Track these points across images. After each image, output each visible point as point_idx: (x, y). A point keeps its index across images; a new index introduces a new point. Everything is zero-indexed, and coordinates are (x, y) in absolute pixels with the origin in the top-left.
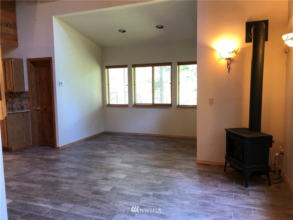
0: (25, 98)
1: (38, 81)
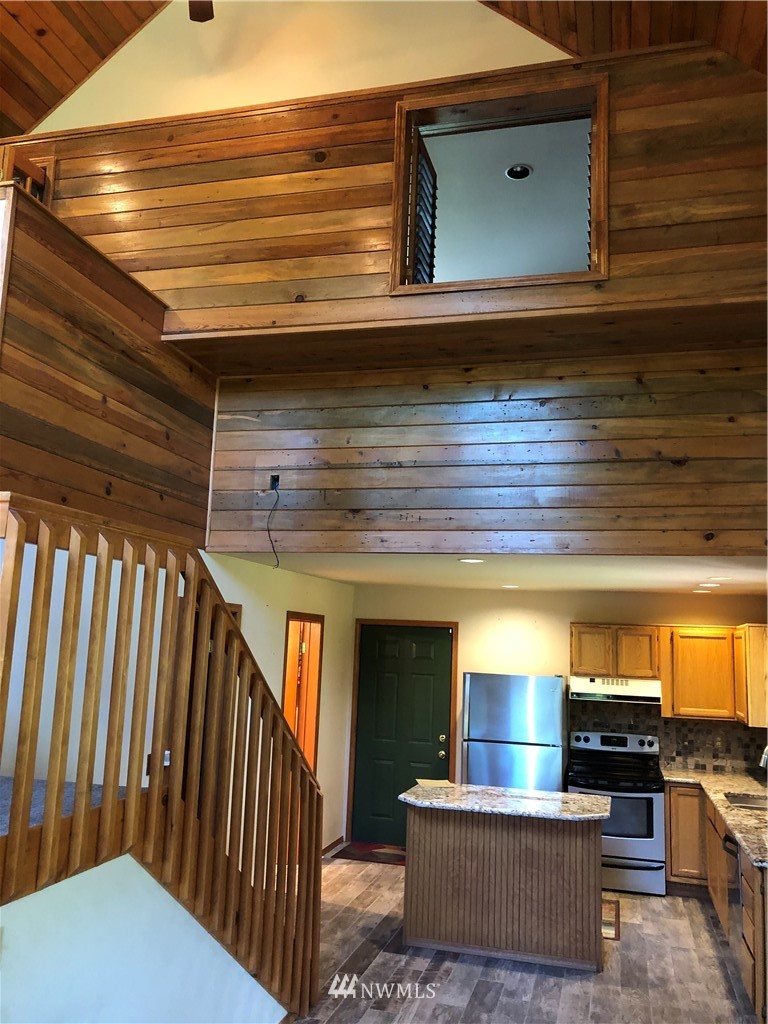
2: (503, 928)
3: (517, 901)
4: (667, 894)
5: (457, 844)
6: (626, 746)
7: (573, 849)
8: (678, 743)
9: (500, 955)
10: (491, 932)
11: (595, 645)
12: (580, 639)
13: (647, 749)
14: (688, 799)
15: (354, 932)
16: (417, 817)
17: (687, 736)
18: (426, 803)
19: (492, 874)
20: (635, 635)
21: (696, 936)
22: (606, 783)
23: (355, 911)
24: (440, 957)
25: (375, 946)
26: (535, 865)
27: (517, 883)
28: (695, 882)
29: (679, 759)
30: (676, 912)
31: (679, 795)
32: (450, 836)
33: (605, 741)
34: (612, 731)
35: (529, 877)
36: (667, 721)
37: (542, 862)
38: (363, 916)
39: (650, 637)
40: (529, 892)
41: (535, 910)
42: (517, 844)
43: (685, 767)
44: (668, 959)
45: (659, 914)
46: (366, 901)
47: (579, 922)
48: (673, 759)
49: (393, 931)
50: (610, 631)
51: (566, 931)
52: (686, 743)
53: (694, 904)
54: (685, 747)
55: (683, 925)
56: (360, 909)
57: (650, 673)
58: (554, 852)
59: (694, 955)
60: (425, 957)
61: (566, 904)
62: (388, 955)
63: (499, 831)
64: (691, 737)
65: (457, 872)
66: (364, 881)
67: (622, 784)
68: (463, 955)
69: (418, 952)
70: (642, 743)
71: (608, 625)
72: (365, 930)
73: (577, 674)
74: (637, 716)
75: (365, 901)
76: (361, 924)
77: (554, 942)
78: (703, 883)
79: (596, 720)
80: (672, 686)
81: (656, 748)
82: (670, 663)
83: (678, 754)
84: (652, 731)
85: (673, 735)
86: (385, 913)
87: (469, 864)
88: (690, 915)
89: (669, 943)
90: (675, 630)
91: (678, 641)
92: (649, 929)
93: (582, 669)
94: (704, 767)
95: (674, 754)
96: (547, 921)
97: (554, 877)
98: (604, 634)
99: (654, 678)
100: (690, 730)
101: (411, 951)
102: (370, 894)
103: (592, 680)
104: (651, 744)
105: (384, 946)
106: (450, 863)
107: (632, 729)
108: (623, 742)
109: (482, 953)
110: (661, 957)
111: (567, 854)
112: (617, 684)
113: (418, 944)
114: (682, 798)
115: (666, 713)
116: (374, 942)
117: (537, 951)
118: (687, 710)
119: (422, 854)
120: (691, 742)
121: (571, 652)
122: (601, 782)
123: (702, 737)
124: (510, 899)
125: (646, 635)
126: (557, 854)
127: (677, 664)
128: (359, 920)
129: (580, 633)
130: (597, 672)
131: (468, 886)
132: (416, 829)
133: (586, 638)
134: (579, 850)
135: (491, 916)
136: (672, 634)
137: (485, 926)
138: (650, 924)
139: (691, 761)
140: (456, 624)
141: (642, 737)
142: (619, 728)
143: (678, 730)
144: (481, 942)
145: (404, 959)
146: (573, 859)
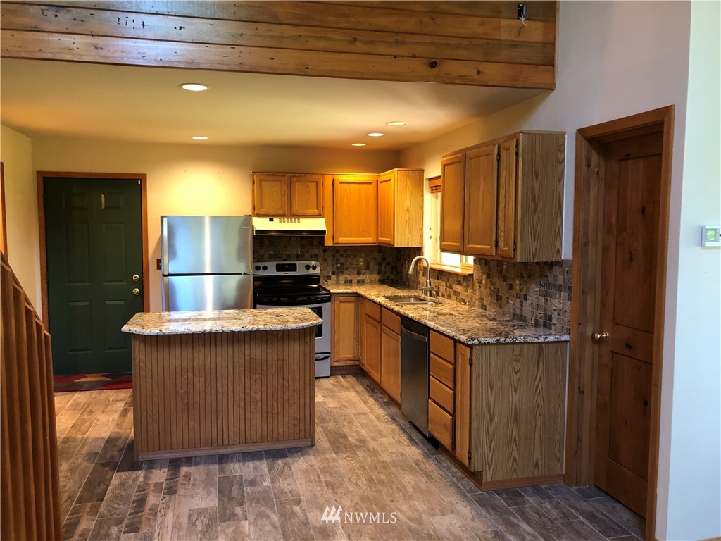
0: (559, 288)
1: (614, 221)
2: (231, 428)
3: (242, 404)
4: (332, 375)
5: (184, 364)
6: (296, 270)
7: (291, 353)
8: (333, 265)
9: (230, 450)
10: (220, 433)
11: (274, 190)
12: (260, 185)
13: (311, 272)
14: (347, 305)
15: (80, 460)
16: (142, 345)
17: (339, 259)
18: (155, 331)
19: (219, 385)
20: (305, 182)
21: (365, 402)
22: (286, 299)
23: (74, 440)
24: (175, 464)
25: (107, 469)
26: (259, 371)
27: (242, 389)
28: (350, 363)
29: (334, 277)
30: (342, 386)
31: (341, 302)
32: (178, 358)
33: (279, 268)
34: (284, 260)
35: (253, 381)
36: (326, 249)
37: (264, 368)
38: (84, 442)
39: (317, 183)
40: (253, 394)
41: (259, 408)
42: (242, 357)
43: (338, 283)
44: (356, 423)
45: (332, 391)
46: (84, 428)
47: (297, 411)
48: (329, 278)
49: (120, 450)
50: (285, 178)
51: (286, 419)
52: (339, 265)
53: (351, 379)
54: (338, 268)
55: (352, 395)
56: (79, 437)
57: (316, 212)
58: (275, 358)
59: (372, 417)
60: (161, 468)
61: (286, 398)
62: (124, 475)
63: (225, 347)
64: (342, 260)
65: (185, 389)
66: (74, 409)
67: (299, 299)
68: (196, 457)
69: (151, 465)
70: (307, 267)
71: (284, 173)
72: (91, 456)
73: (259, 215)
74: (303, 247)
75: (82, 428)
76: (85, 450)
77: (275, 430)
78: (357, 363)
79: (272, 252)
80: (333, 223)
81: (318, 271)
82: (331, 204)
83: (333, 273)
84: (314, 257)
85: (329, 259)
86: (106, 435)
87: (196, 380)
88: (353, 387)
89: (350, 411)
90: (336, 177)
91: (337, 186)
92: (331, 404)
93: (263, 211)
94: (351, 282)
95: (330, 274)
96: (270, 416)
97: (275, 378)
98: (281, 181)
99: (319, 216)
100: (342, 256)
101: (145, 466)
102: (84, 421)
103: (271, 220)
104: (314, 268)
105: (116, 467)
106: (179, 382)
107: (300, 258)
108: (293, 268)
109: (212, 452)
110: (350, 422)
111: (286, 357)
112: (292, 222)
113: (151, 457)
114: (342, 305)
115: (328, 242)
116: (105, 465)
117: (262, 440)
118: (343, 240)
119: (149, 380)
120: (342, 264)
121: (253, 197)
122: (282, 299)
123: (349, 260)
124: (237, 403)
125: (314, 182)
126: (278, 360)
127: (337, 205)
128: (82, 447)
129: (261, 181)
130: (274, 213)
131: (197, 399)
132: (142, 357)
133: (265, 184)
134: (297, 353)
135: (220, 421)
136: (333, 180)
137: (214, 430)
138: (330, 400)
139: (342, 278)
140: (145, 176)
141: (307, 263)
142: (289, 257)
143: (333, 256)
144: (210, 443)
145: (141, 474)
146: (291, 361)
